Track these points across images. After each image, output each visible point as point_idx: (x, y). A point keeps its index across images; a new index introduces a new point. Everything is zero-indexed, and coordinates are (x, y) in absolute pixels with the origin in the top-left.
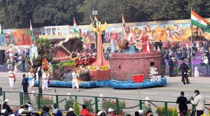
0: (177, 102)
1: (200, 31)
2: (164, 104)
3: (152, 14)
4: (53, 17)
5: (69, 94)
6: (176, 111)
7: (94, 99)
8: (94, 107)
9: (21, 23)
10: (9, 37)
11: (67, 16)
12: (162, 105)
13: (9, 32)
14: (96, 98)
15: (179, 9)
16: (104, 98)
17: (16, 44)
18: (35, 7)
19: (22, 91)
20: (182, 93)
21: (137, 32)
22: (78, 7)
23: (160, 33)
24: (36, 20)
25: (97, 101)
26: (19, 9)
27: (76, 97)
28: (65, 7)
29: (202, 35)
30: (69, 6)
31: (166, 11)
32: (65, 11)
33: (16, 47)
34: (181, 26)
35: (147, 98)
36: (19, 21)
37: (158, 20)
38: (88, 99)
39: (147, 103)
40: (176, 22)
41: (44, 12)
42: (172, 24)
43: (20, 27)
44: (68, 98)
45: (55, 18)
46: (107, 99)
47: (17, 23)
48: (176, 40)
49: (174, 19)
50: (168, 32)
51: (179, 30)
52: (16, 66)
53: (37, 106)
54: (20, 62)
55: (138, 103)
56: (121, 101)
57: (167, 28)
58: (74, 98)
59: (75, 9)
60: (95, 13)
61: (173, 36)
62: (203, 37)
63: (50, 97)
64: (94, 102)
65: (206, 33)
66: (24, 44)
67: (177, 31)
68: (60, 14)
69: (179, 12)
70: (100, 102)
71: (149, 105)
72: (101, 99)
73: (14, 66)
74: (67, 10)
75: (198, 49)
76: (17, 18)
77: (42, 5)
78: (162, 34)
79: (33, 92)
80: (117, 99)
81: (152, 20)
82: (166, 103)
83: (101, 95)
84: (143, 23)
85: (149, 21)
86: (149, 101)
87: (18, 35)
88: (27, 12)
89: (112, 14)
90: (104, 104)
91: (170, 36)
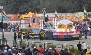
1: (88, 17)
2: (72, 46)
3: (68, 10)
4: (27, 10)
5: (33, 42)
6: (77, 49)
7: (43, 44)
8: (43, 47)
9: (14, 12)
10: (9, 18)
11: (33, 10)
13: (9, 15)
14: (44, 43)
15: (79, 8)
16: (47, 44)
17: (11, 21)
18: (20, 5)
19: (14, 40)
21: (61, 17)
22: (37, 6)
23: (71, 18)
24: (20, 11)
25: (44, 45)
27: (36, 43)
28: (32, 6)
29: (89, 19)
30: (34, 6)
31: (74, 9)
32: (32, 8)
33: (12, 22)
34: (80, 15)
35: (65, 44)
37: (70, 12)
38: (41, 44)
39: (65, 46)
40: (78, 13)
41: (23, 8)
42: (76, 14)
43: (13, 14)
44: (33, 43)
46: (49, 44)
47: (12, 12)
48: (77, 20)
50: (74, 17)
51: (79, 16)
52: (11, 30)
53: (20, 46)
54: (13, 28)
55: (61, 46)
57: (74, 15)
58: (35, 43)
59: (36, 7)
60: (44, 9)
61: (77, 19)
63: (25, 43)
64: (43, 45)
65: (90, 18)
66: (15, 21)
68: (30, 9)
69: (79, 9)
70: (46, 45)
71: (66, 47)
72: (46, 44)
73: (10, 29)
75: (87, 24)
76: (12, 10)
77: (23, 5)
78: (72, 18)
79: (18, 40)
80: (53, 44)
81: (68, 12)
83: (46, 42)
84: (64, 13)
85: (67, 12)
86: (66, 45)
87: (12, 17)
88: (16, 8)
89: (52, 9)
90: (47, 46)
91: (75, 19)
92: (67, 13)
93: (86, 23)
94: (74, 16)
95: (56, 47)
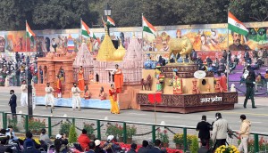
0: (197, 129)
1: (243, 38)
2: (182, 130)
3: (184, 15)
4: (58, 16)
5: (65, 116)
6: (196, 140)
7: (95, 122)
8: (96, 133)
9: (17, 23)
11: (76, 16)
12: (181, 132)
13: (2, 34)
14: (99, 121)
15: (218, 10)
16: (109, 122)
17: (11, 51)
18: (36, 3)
20: (204, 117)
21: (164, 38)
22: (92, 5)
23: (193, 40)
24: (37, 21)
25: (99, 126)
26: (15, 6)
27: (74, 119)
28: (75, 4)
29: (246, 43)
30: (80, 3)
31: (201, 12)
32: (74, 10)
33: (12, 54)
34: (219, 32)
35: (163, 123)
36: (15, 21)
37: (191, 23)
38: (89, 123)
39: (162, 129)
40: (213, 26)
41: (47, 11)
42: (208, 29)
43: (17, 28)
44: (64, 121)
45: (61, 19)
46: (113, 123)
47: (12, 24)
48: (213, 49)
49: (211, 22)
50: (203, 38)
51: (217, 36)
53: (24, 131)
54: (13, 74)
55: (150, 129)
56: (131, 126)
57: (201, 33)
58: (71, 121)
59: (87, 6)
60: (108, 13)
61: (210, 44)
62: (247, 46)
63: (42, 120)
64: (95, 127)
65: (250, 40)
66: (21, 50)
67: (214, 38)
68: (68, 14)
69: (218, 14)
70: (104, 129)
71: (165, 132)
72: (105, 124)
74: (77, 8)
75: (240, 60)
76: (13, 18)
77: (45, 1)
78: (196, 42)
80: (125, 124)
81: (184, 24)
82: (185, 129)
83: (106, 119)
84: (172, 27)
85: (180, 24)
86: (165, 127)
87: (14, 39)
88: (26, 10)
89: (134, 14)
90: (109, 129)
91: (206, 43)
92: (180, 27)
93: (239, 57)
94: (203, 35)
95: (133, 132)
